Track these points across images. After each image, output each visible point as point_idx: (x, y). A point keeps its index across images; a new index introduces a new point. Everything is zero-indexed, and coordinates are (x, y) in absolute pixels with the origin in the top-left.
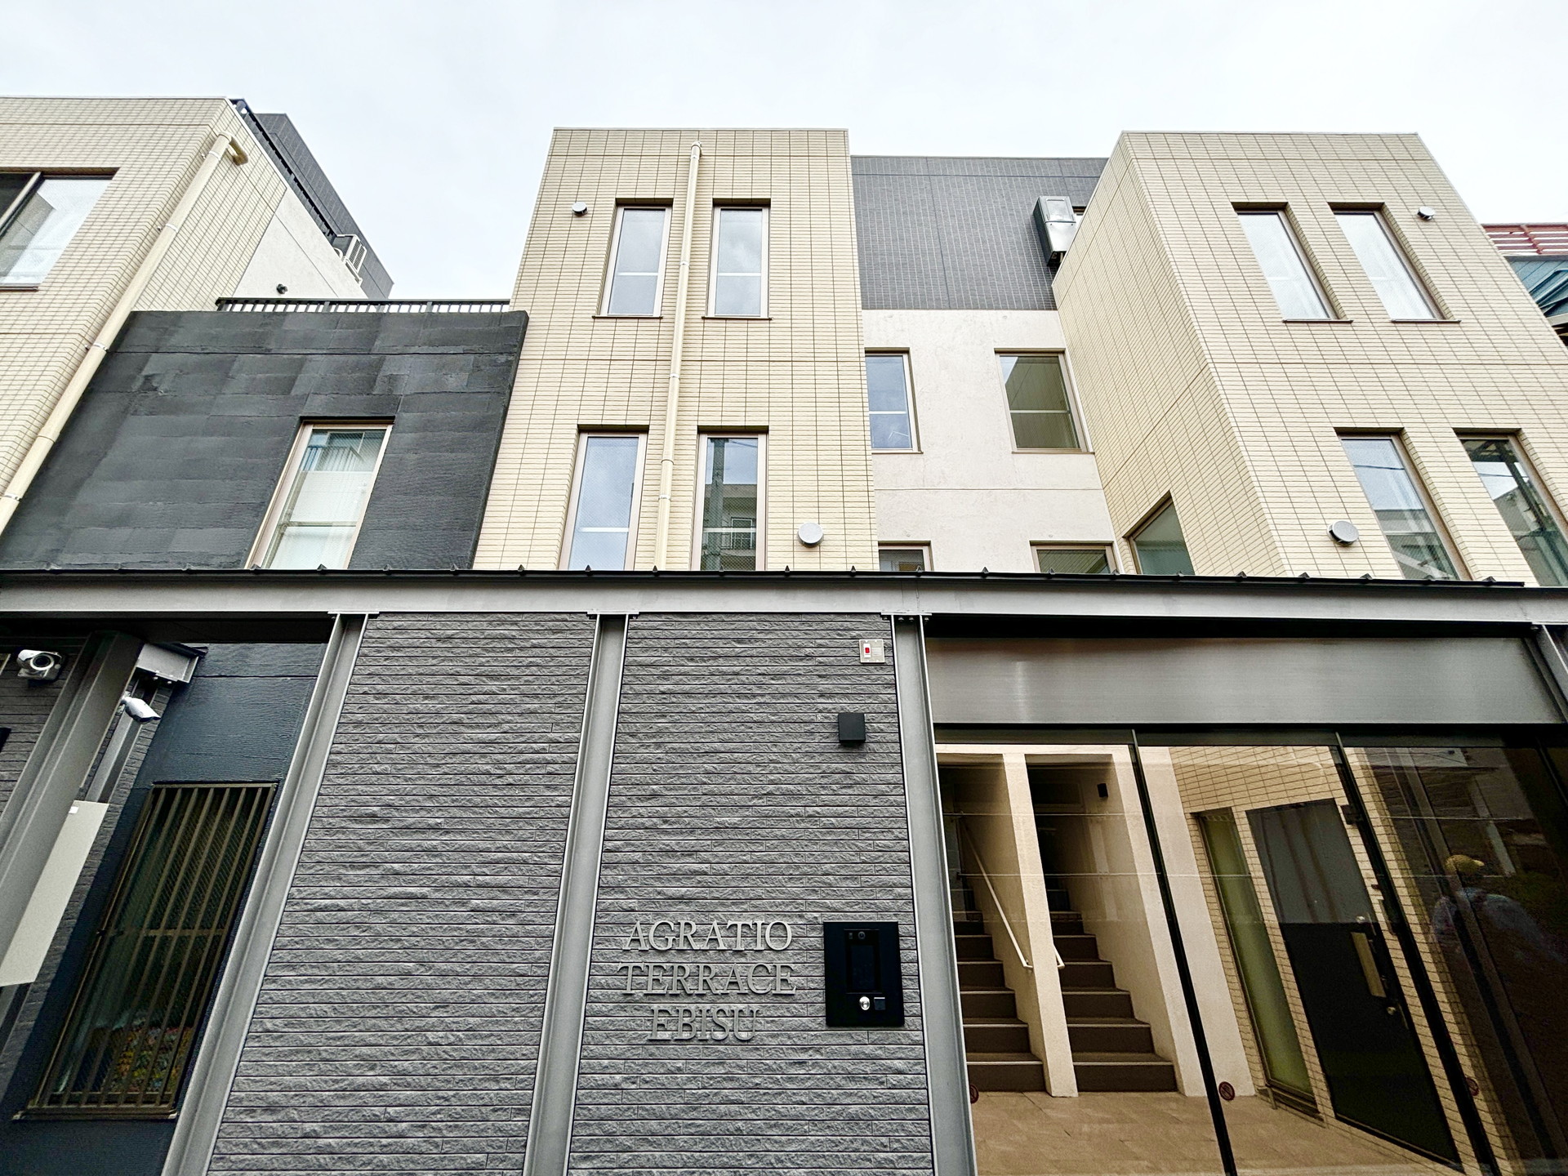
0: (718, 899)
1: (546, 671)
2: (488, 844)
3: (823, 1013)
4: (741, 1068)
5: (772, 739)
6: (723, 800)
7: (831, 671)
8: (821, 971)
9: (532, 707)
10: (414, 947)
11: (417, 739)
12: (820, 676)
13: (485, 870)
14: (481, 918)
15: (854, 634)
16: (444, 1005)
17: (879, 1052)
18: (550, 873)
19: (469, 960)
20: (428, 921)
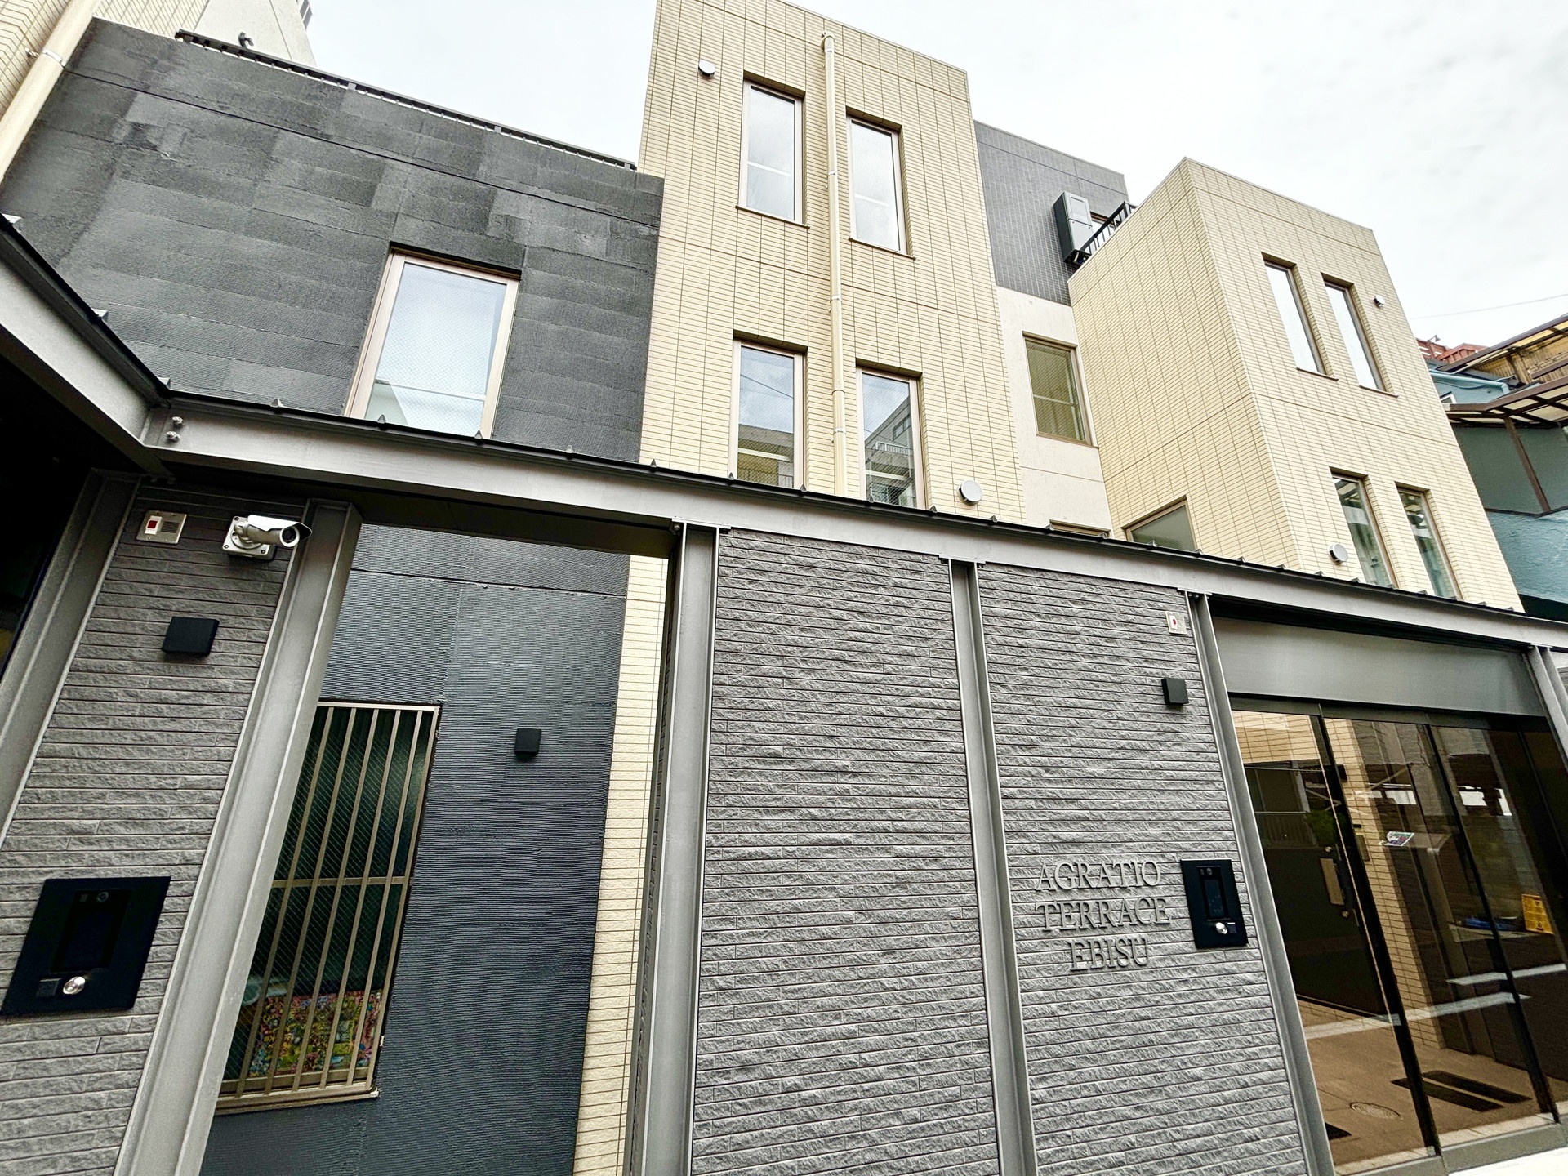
0: (1101, 842)
1: (914, 614)
2: (899, 789)
3: (1192, 938)
4: (1143, 989)
5: (1116, 698)
6: (1089, 752)
7: (1149, 638)
8: (1184, 903)
9: (909, 649)
10: (849, 895)
11: (802, 674)
12: (1142, 642)
13: (900, 815)
14: (907, 864)
15: (1161, 605)
16: (890, 951)
17: (1235, 968)
18: (960, 819)
19: (905, 906)
20: (857, 868)
